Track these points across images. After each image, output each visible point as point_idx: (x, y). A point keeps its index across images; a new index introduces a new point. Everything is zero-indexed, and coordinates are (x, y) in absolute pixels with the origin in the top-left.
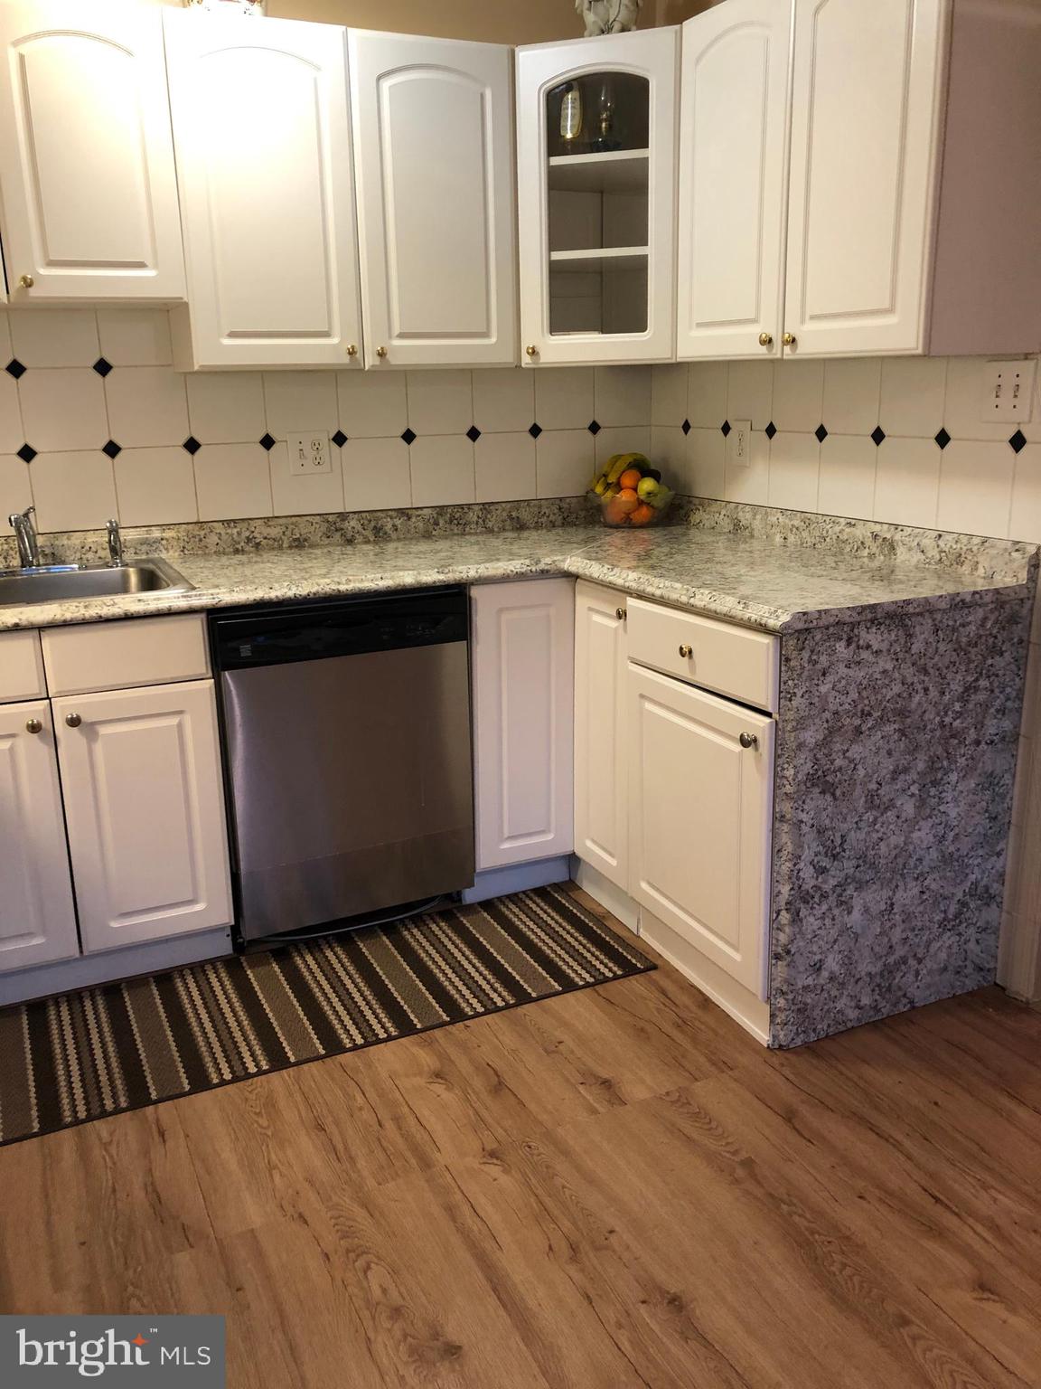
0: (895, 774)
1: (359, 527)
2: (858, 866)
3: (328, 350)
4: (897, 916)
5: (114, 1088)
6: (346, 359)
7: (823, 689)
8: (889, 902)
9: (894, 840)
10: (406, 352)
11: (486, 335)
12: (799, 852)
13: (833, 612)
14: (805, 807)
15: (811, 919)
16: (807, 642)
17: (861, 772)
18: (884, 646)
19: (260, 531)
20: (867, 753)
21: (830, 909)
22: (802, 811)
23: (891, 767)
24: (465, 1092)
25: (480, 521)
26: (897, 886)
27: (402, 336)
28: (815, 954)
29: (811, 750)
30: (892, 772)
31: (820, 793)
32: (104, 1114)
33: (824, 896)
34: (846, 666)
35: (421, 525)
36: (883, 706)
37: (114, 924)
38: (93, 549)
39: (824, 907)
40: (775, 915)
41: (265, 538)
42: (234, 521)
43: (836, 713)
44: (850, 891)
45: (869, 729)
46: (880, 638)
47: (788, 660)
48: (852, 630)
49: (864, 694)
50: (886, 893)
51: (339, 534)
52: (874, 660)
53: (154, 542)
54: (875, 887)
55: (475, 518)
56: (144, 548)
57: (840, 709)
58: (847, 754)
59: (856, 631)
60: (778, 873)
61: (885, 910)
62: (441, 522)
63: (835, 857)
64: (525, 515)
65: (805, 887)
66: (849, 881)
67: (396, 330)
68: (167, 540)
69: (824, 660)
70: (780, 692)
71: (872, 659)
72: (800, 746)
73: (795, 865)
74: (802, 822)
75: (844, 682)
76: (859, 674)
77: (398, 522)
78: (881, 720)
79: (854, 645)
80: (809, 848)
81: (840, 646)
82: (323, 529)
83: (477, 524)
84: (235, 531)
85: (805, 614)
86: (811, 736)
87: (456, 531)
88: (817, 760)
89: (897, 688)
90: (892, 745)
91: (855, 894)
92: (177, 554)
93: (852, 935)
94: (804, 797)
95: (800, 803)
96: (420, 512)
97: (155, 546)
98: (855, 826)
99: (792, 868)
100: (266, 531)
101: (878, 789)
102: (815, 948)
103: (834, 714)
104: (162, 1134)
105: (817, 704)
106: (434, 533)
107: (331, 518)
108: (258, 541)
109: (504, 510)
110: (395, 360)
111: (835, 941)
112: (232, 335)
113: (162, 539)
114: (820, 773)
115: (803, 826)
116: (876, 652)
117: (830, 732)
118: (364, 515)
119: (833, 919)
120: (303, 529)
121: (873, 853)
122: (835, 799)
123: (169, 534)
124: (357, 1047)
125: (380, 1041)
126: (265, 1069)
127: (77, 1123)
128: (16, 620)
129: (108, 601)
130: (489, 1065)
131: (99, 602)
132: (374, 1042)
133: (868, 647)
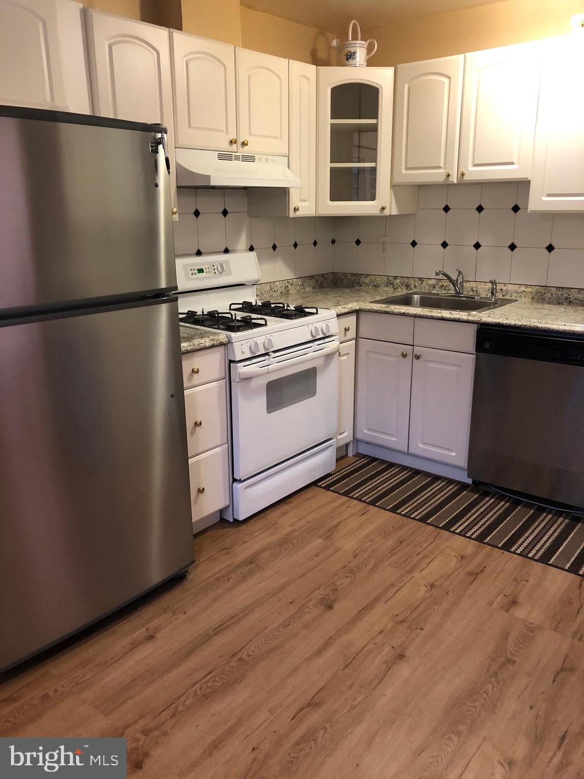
5: (373, 495)
19: (574, 295)
24: (461, 567)
41: (576, 299)
42: (563, 288)
53: (520, 293)
56: (515, 294)
68: (526, 292)
84: (561, 293)
92: (529, 300)
97: (520, 294)
100: (577, 295)
104: (364, 514)
108: (571, 300)
112: (549, 195)
113: (524, 292)
123: (529, 290)
124: (454, 532)
125: (464, 536)
126: (417, 518)
127: (352, 497)
128: (404, 312)
129: (439, 311)
130: (485, 567)
131: (436, 311)
132: (462, 534)
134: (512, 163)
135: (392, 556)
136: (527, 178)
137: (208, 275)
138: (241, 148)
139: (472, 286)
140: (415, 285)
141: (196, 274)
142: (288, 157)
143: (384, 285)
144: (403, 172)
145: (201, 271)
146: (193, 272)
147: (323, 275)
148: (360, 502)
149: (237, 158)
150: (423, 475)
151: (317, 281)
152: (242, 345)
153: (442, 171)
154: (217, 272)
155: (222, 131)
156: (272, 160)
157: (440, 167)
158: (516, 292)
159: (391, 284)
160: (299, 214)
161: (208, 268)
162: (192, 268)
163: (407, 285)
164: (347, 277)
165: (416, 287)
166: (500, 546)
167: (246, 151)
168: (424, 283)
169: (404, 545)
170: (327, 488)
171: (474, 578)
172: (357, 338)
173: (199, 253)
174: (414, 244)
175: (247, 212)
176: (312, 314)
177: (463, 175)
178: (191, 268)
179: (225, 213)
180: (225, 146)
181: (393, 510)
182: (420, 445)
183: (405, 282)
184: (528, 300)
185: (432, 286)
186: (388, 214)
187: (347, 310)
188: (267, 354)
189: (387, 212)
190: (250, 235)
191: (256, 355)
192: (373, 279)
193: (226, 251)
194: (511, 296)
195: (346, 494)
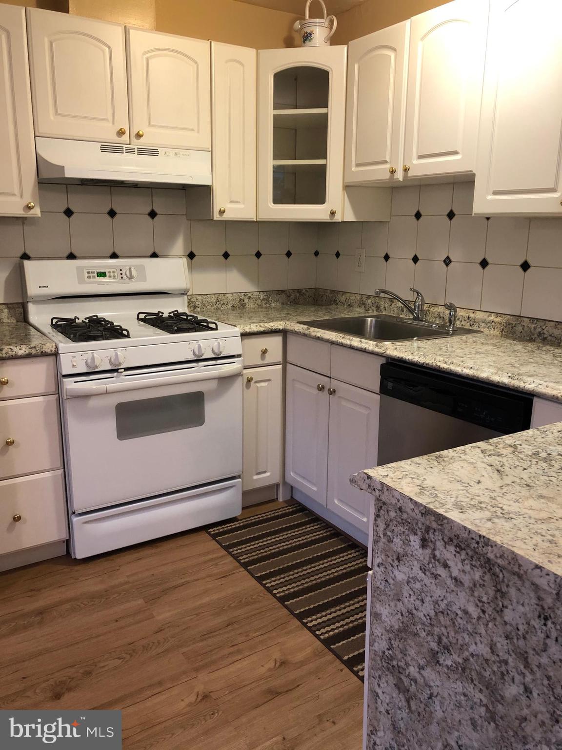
19: (550, 330)
22: (379, 685)
24: (269, 677)
29: (386, 630)
31: (394, 685)
32: (236, 558)
34: (421, 569)
41: (551, 336)
48: (428, 532)
52: (452, 587)
53: (488, 323)
56: (483, 325)
57: (414, 612)
58: (422, 672)
59: (431, 535)
68: (495, 323)
69: (398, 544)
71: (451, 583)
78: (463, 670)
79: (428, 551)
80: (383, 731)
81: (416, 541)
84: (534, 326)
85: (369, 477)
86: (387, 614)
88: (391, 645)
94: (380, 673)
95: (377, 675)
99: (370, 733)
100: (553, 331)
103: (409, 612)
104: (225, 577)
105: (392, 586)
108: (545, 336)
112: (495, 193)
113: (493, 322)
114: (394, 663)
115: (379, 701)
116: (455, 579)
117: (405, 629)
122: (409, 708)
123: (499, 319)
124: (305, 624)
125: (313, 633)
126: (277, 595)
127: (230, 553)
128: (319, 335)
130: (298, 686)
132: (312, 630)
133: (446, 566)
134: (455, 153)
135: (201, 641)
136: (471, 171)
137: (112, 280)
138: (135, 140)
139: (439, 311)
140: (385, 307)
141: (94, 277)
142: (212, 151)
143: (357, 304)
144: (353, 169)
145: (103, 274)
146: (91, 275)
147: (299, 291)
148: (235, 561)
149: (130, 151)
150: (341, 539)
151: (289, 297)
152: (74, 357)
153: (387, 166)
154: (125, 277)
155: (107, 120)
156: (183, 155)
157: (385, 162)
158: (484, 321)
160: (227, 216)
161: (114, 272)
162: (91, 271)
163: (377, 306)
164: (326, 294)
166: (346, 658)
167: (143, 143)
169: (230, 628)
170: (214, 537)
171: (270, 698)
172: (285, 362)
173: (114, 256)
174: (387, 258)
175: (186, 215)
176: (212, 329)
177: (408, 170)
178: (89, 271)
179: (153, 214)
180: (112, 137)
181: (260, 579)
182: (336, 501)
183: (375, 302)
184: (496, 332)
186: (340, 221)
187: (262, 329)
188: (116, 370)
189: (338, 218)
190: (189, 240)
191: (97, 370)
192: (348, 298)
193: (154, 255)
194: (479, 327)
195: (226, 548)
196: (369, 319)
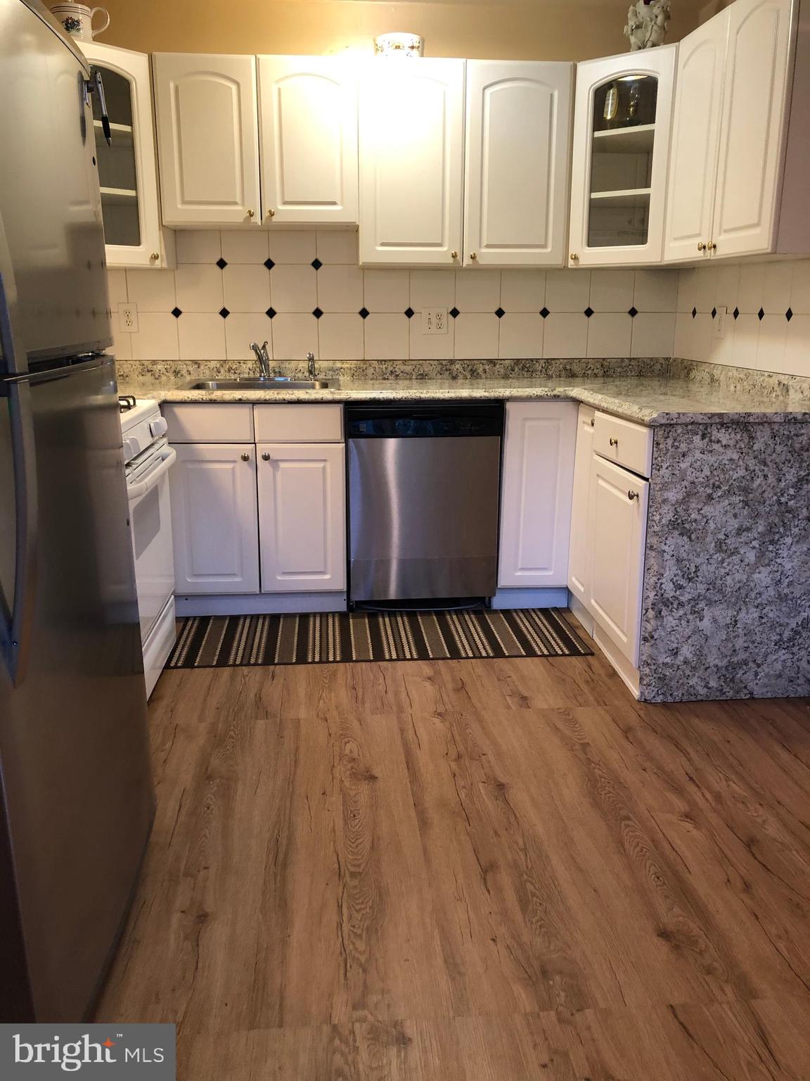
0: (740, 531)
1: (461, 369)
2: (708, 590)
3: (440, 255)
4: (740, 630)
5: (258, 654)
6: (451, 260)
7: (683, 465)
8: (733, 619)
9: (738, 577)
10: (489, 256)
11: (544, 246)
12: (662, 571)
13: (689, 415)
14: (667, 542)
15: (671, 618)
16: (671, 433)
17: (712, 525)
18: (732, 443)
19: (400, 368)
20: (717, 513)
21: (685, 614)
22: (665, 544)
23: (736, 526)
24: (440, 687)
25: (544, 370)
26: (740, 609)
27: (488, 246)
28: (673, 642)
29: (672, 505)
30: (738, 529)
31: (679, 534)
32: (249, 664)
33: (681, 605)
34: (701, 452)
35: (502, 370)
36: (730, 483)
37: (279, 578)
38: (302, 371)
39: (681, 612)
40: (644, 612)
41: (402, 372)
42: (385, 361)
43: (693, 483)
44: (702, 605)
45: (719, 497)
46: (728, 437)
47: (658, 444)
48: (706, 429)
49: (715, 473)
50: (731, 612)
51: (448, 372)
52: (723, 451)
53: (336, 369)
54: (721, 606)
55: (540, 368)
56: (331, 373)
57: (696, 480)
58: (701, 512)
59: (709, 430)
60: (648, 584)
61: (731, 624)
62: (516, 369)
63: (690, 580)
64: (576, 368)
65: (665, 595)
66: (701, 598)
67: (485, 242)
68: (344, 369)
69: (683, 447)
70: (653, 464)
71: (721, 450)
72: (665, 501)
73: (658, 579)
74: (664, 551)
75: (699, 463)
76: (711, 459)
77: (487, 367)
78: (729, 492)
79: (707, 440)
80: (670, 570)
81: (697, 439)
82: (439, 369)
83: (541, 371)
84: (384, 366)
85: (667, 414)
86: (673, 495)
87: (526, 376)
88: (677, 511)
89: (742, 472)
90: (737, 510)
91: (706, 608)
92: (348, 378)
93: (703, 636)
94: (667, 535)
95: (664, 539)
96: (503, 362)
97: (336, 372)
98: (707, 561)
99: (657, 581)
100: (403, 367)
101: (725, 539)
102: (673, 638)
103: (691, 483)
104: (273, 677)
105: (678, 475)
106: (511, 375)
107: (444, 363)
108: (397, 373)
109: (561, 363)
110: (482, 261)
111: (689, 637)
112: (383, 244)
113: (341, 368)
114: (679, 521)
115: (665, 554)
116: (725, 446)
117: (688, 495)
118: (465, 362)
119: (688, 622)
120: (427, 368)
121: (721, 582)
122: (691, 540)
123: (345, 366)
124: (392, 660)
125: (406, 659)
126: (338, 660)
127: (235, 666)
128: (240, 397)
129: (291, 392)
130: (461, 680)
131: (286, 392)
132: (402, 659)
133: (719, 442)
134: (334, 203)
135: (363, 703)
136: (354, 222)
143: (137, 373)
144: (180, 207)
148: (252, 667)
150: (287, 618)
153: (239, 208)
157: (235, 203)
158: (331, 369)
159: (148, 371)
163: (175, 371)
165: (190, 374)
166: (448, 656)
168: (202, 367)
169: (360, 690)
170: (188, 665)
171: (465, 692)
174: (177, 313)
176: (129, 407)
177: (272, 214)
181: (301, 661)
185: (215, 369)
186: (161, 266)
189: (160, 263)
194: (325, 375)
195: (221, 664)
196: (210, 383)
